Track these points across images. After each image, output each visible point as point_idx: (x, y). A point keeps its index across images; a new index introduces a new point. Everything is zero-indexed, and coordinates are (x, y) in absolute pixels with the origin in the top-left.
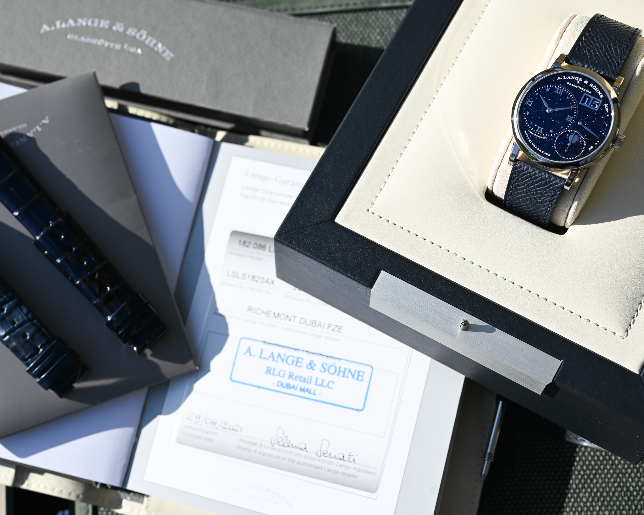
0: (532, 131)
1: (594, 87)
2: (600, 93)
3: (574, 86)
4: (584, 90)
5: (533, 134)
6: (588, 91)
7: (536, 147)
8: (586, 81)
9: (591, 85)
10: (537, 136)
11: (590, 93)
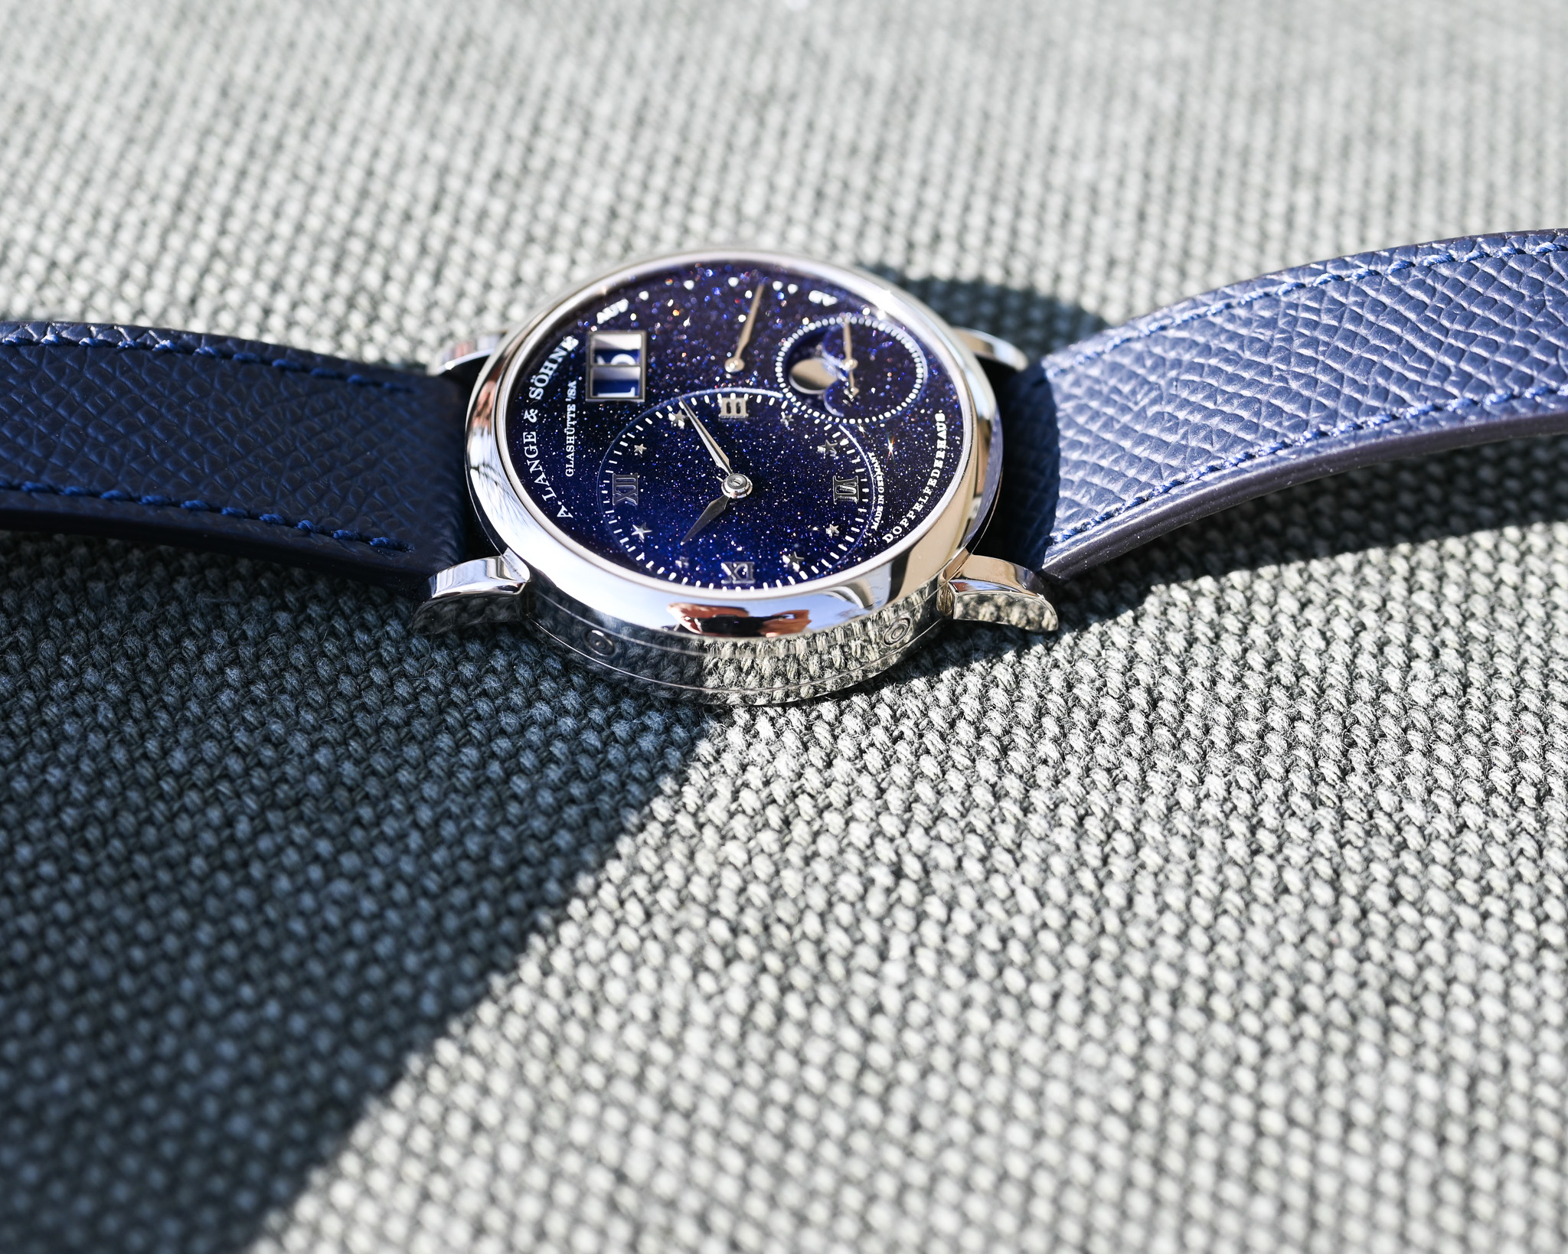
0: (869, 516)
1: (542, 381)
2: (558, 355)
3: (570, 448)
4: (571, 408)
5: (880, 509)
6: (572, 393)
7: (935, 473)
8: (526, 416)
9: (537, 393)
10: (881, 490)
11: (572, 384)
